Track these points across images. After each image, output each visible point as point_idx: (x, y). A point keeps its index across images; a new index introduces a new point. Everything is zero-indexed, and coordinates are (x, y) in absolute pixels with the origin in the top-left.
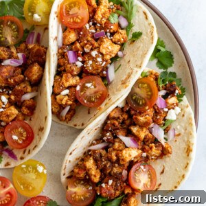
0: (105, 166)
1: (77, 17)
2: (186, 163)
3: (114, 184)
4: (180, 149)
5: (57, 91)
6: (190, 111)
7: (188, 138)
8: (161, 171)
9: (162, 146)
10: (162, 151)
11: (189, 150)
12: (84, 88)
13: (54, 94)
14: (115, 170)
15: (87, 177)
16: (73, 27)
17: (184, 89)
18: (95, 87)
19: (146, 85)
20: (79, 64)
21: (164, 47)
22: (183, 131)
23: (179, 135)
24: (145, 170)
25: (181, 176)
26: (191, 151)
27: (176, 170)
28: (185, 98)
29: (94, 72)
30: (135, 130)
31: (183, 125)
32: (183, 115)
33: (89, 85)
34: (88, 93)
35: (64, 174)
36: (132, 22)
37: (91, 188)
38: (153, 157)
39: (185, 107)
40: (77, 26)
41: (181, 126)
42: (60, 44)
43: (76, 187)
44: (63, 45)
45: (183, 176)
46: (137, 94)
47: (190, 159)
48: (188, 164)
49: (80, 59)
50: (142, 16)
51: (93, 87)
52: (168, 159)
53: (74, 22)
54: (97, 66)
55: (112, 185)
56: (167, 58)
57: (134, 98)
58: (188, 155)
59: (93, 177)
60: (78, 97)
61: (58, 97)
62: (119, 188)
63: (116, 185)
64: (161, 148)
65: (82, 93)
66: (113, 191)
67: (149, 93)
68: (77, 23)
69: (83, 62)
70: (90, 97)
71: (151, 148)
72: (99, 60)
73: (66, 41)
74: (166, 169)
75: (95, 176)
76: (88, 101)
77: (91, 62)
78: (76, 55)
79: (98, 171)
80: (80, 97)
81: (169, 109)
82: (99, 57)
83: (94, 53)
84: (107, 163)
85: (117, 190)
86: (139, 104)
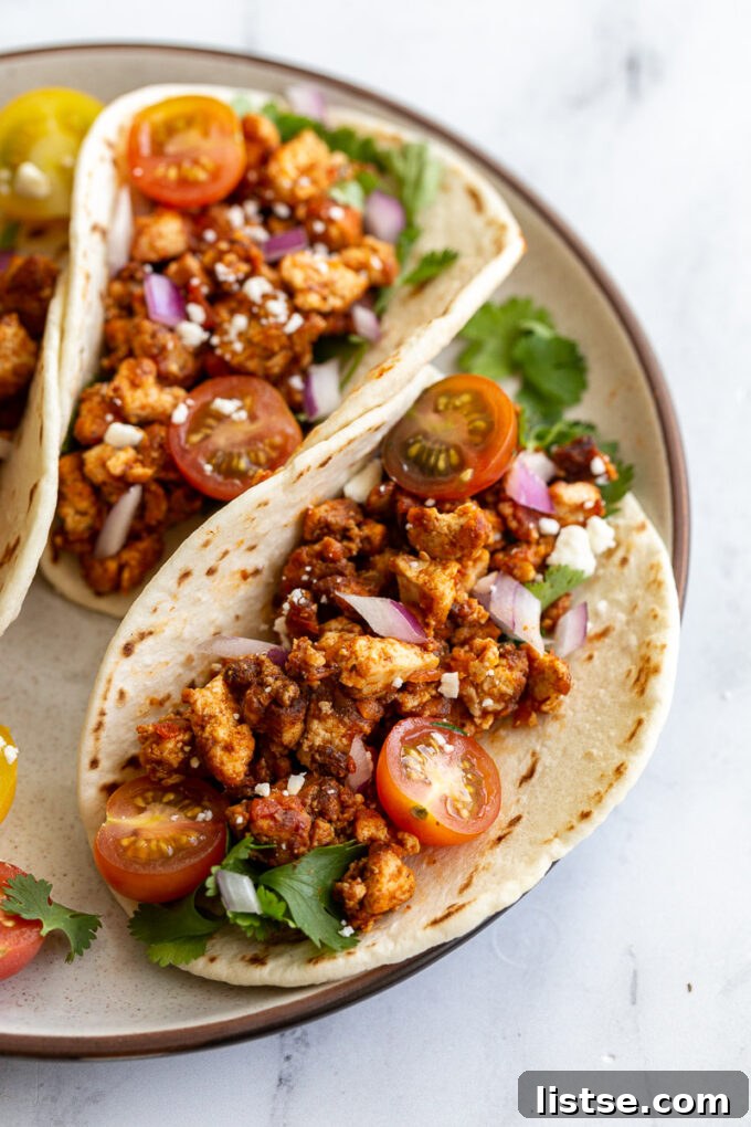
0: (276, 699)
1: (196, 162)
2: (630, 722)
3: (314, 790)
4: (605, 683)
5: (89, 427)
6: (653, 542)
7: (645, 631)
8: (524, 771)
9: (531, 658)
10: (529, 676)
11: (645, 672)
12: (204, 418)
13: (76, 445)
14: (320, 733)
15: (195, 763)
16: (175, 196)
17: (630, 468)
18: (252, 417)
19: (466, 398)
20: (193, 333)
21: (551, 326)
22: (622, 617)
23: (604, 634)
24: (449, 748)
25: (610, 772)
26: (656, 670)
27: (588, 756)
28: (630, 503)
29: (252, 365)
30: (411, 568)
31: (622, 596)
32: (624, 561)
33: (226, 406)
34: (221, 439)
35: (94, 764)
36: (420, 220)
37: (206, 816)
38: (489, 703)
39: (630, 530)
40: (193, 196)
41: (613, 603)
42: (120, 259)
43: (141, 810)
44: (131, 258)
45: (619, 771)
46: (426, 435)
47: (648, 707)
48: (640, 722)
49: (197, 312)
50: (462, 204)
51: (243, 415)
52: (552, 728)
53: (184, 182)
54: (264, 331)
55: (302, 794)
56: (559, 366)
57: (414, 450)
58: (642, 692)
59: (218, 752)
60: (175, 449)
61: (92, 456)
62: (334, 806)
63: (321, 795)
64: (523, 664)
65: (196, 438)
66: (304, 818)
67: (481, 424)
68: (194, 184)
69: (210, 327)
70: (230, 456)
71: (480, 654)
72: (278, 307)
73: (144, 242)
74: (546, 760)
75: (229, 748)
76: (217, 468)
77: (240, 321)
78: (183, 294)
79: (245, 729)
80: (185, 451)
81: (563, 524)
82: (275, 298)
83: (256, 288)
84: (285, 687)
85: (322, 813)
86: (433, 470)
